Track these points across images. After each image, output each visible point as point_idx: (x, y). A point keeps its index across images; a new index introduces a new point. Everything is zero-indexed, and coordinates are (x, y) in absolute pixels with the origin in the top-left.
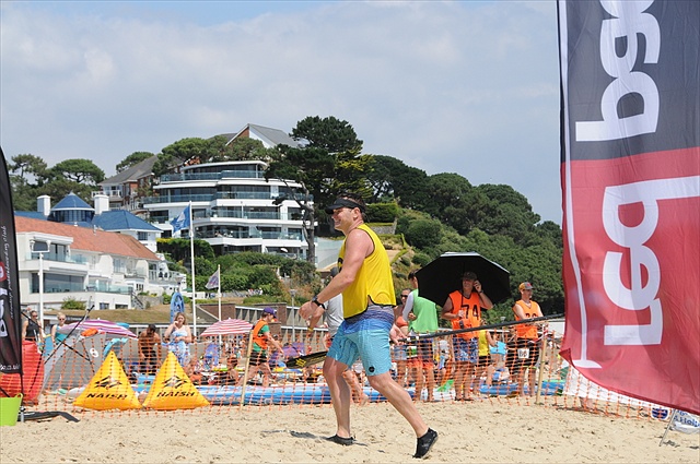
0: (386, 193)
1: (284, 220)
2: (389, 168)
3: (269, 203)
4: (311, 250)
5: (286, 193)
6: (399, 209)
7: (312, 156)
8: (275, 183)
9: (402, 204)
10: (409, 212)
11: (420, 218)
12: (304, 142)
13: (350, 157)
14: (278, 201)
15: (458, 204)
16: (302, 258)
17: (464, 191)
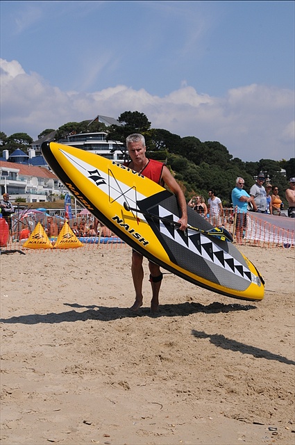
0: (162, 146)
2: (163, 134)
3: (108, 152)
5: (116, 147)
6: (168, 154)
7: (128, 130)
8: (111, 142)
9: (169, 152)
10: (173, 155)
11: (178, 157)
12: (124, 123)
13: (145, 130)
14: (113, 151)
15: (195, 151)
17: (198, 145)
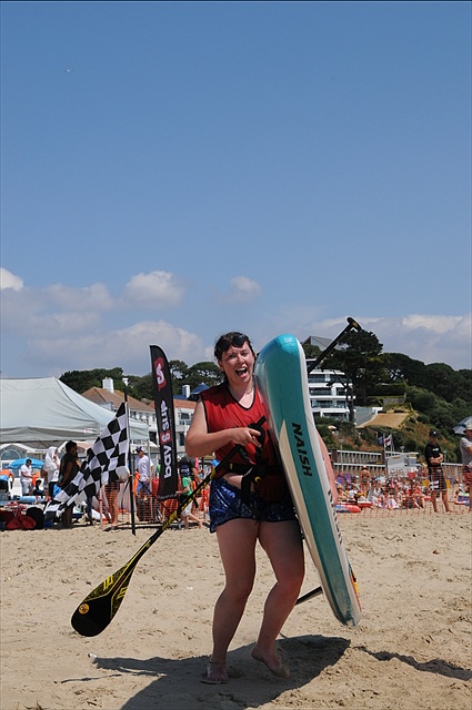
0: (398, 377)
1: (334, 396)
2: (400, 360)
3: (324, 385)
4: (352, 414)
5: (335, 379)
6: (407, 387)
7: (350, 355)
8: (327, 372)
9: (409, 384)
10: (414, 388)
11: (421, 392)
12: (346, 346)
13: (375, 355)
14: (330, 384)
15: (446, 382)
16: (346, 420)
17: (449, 374)
